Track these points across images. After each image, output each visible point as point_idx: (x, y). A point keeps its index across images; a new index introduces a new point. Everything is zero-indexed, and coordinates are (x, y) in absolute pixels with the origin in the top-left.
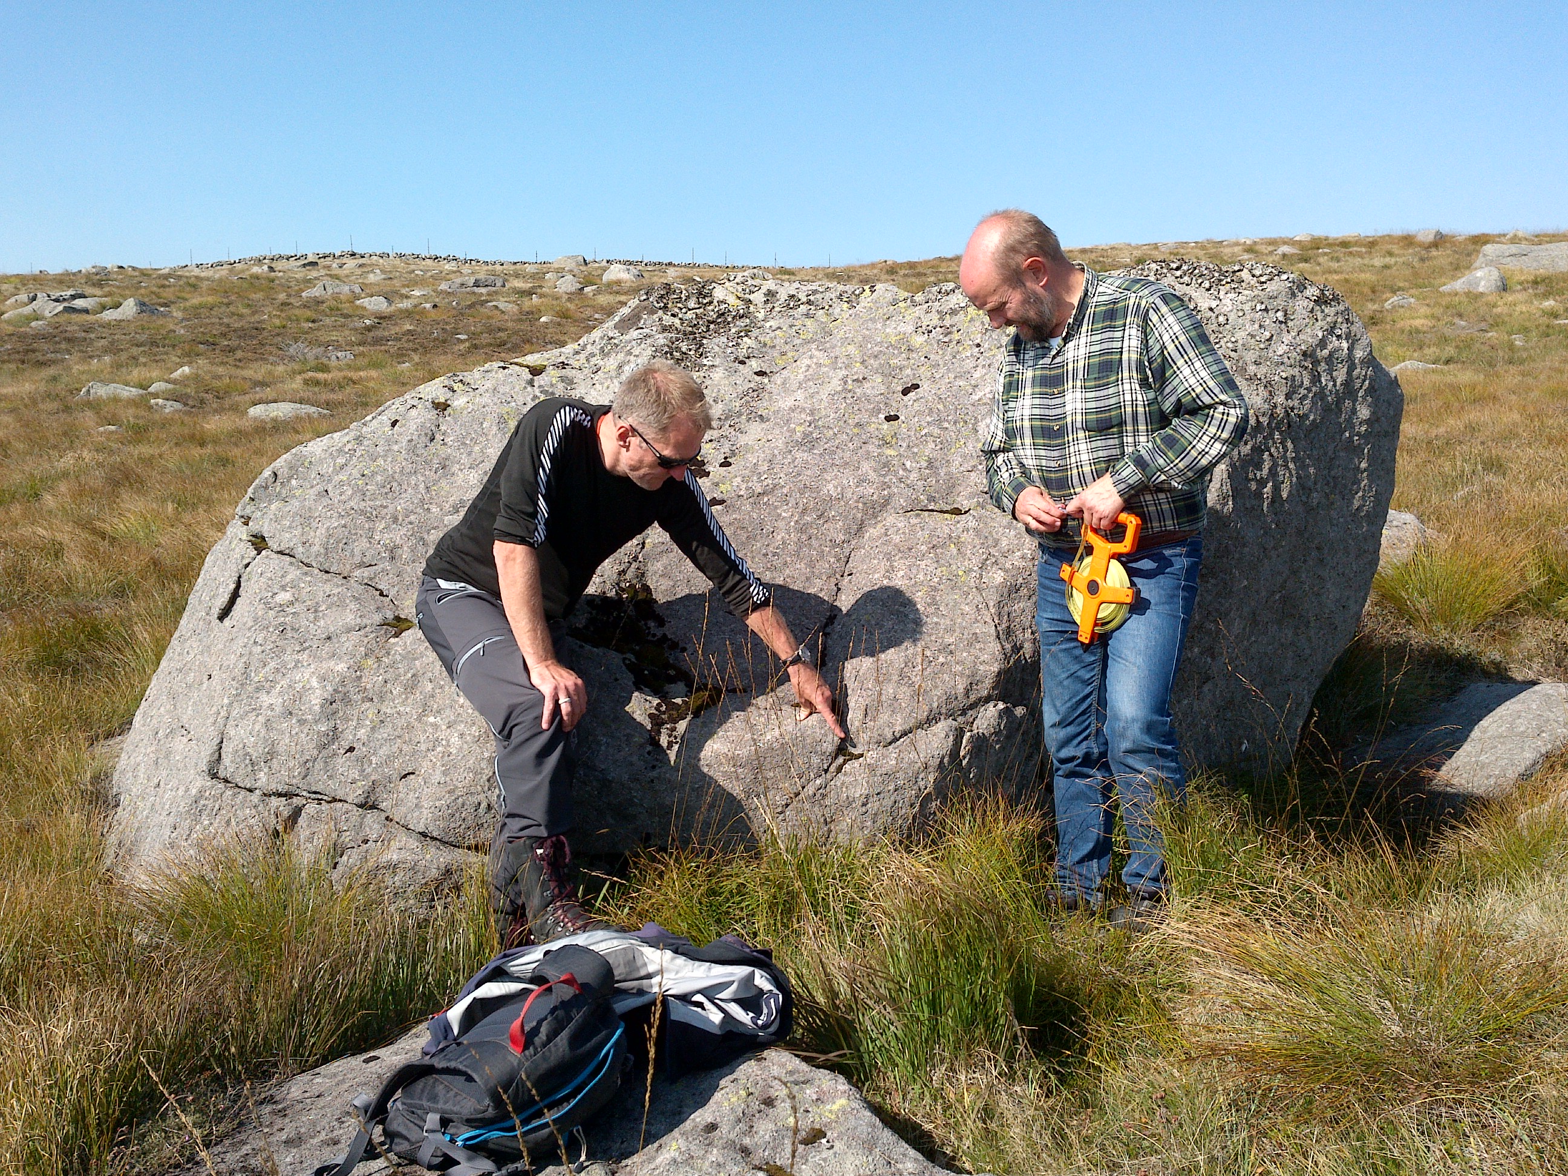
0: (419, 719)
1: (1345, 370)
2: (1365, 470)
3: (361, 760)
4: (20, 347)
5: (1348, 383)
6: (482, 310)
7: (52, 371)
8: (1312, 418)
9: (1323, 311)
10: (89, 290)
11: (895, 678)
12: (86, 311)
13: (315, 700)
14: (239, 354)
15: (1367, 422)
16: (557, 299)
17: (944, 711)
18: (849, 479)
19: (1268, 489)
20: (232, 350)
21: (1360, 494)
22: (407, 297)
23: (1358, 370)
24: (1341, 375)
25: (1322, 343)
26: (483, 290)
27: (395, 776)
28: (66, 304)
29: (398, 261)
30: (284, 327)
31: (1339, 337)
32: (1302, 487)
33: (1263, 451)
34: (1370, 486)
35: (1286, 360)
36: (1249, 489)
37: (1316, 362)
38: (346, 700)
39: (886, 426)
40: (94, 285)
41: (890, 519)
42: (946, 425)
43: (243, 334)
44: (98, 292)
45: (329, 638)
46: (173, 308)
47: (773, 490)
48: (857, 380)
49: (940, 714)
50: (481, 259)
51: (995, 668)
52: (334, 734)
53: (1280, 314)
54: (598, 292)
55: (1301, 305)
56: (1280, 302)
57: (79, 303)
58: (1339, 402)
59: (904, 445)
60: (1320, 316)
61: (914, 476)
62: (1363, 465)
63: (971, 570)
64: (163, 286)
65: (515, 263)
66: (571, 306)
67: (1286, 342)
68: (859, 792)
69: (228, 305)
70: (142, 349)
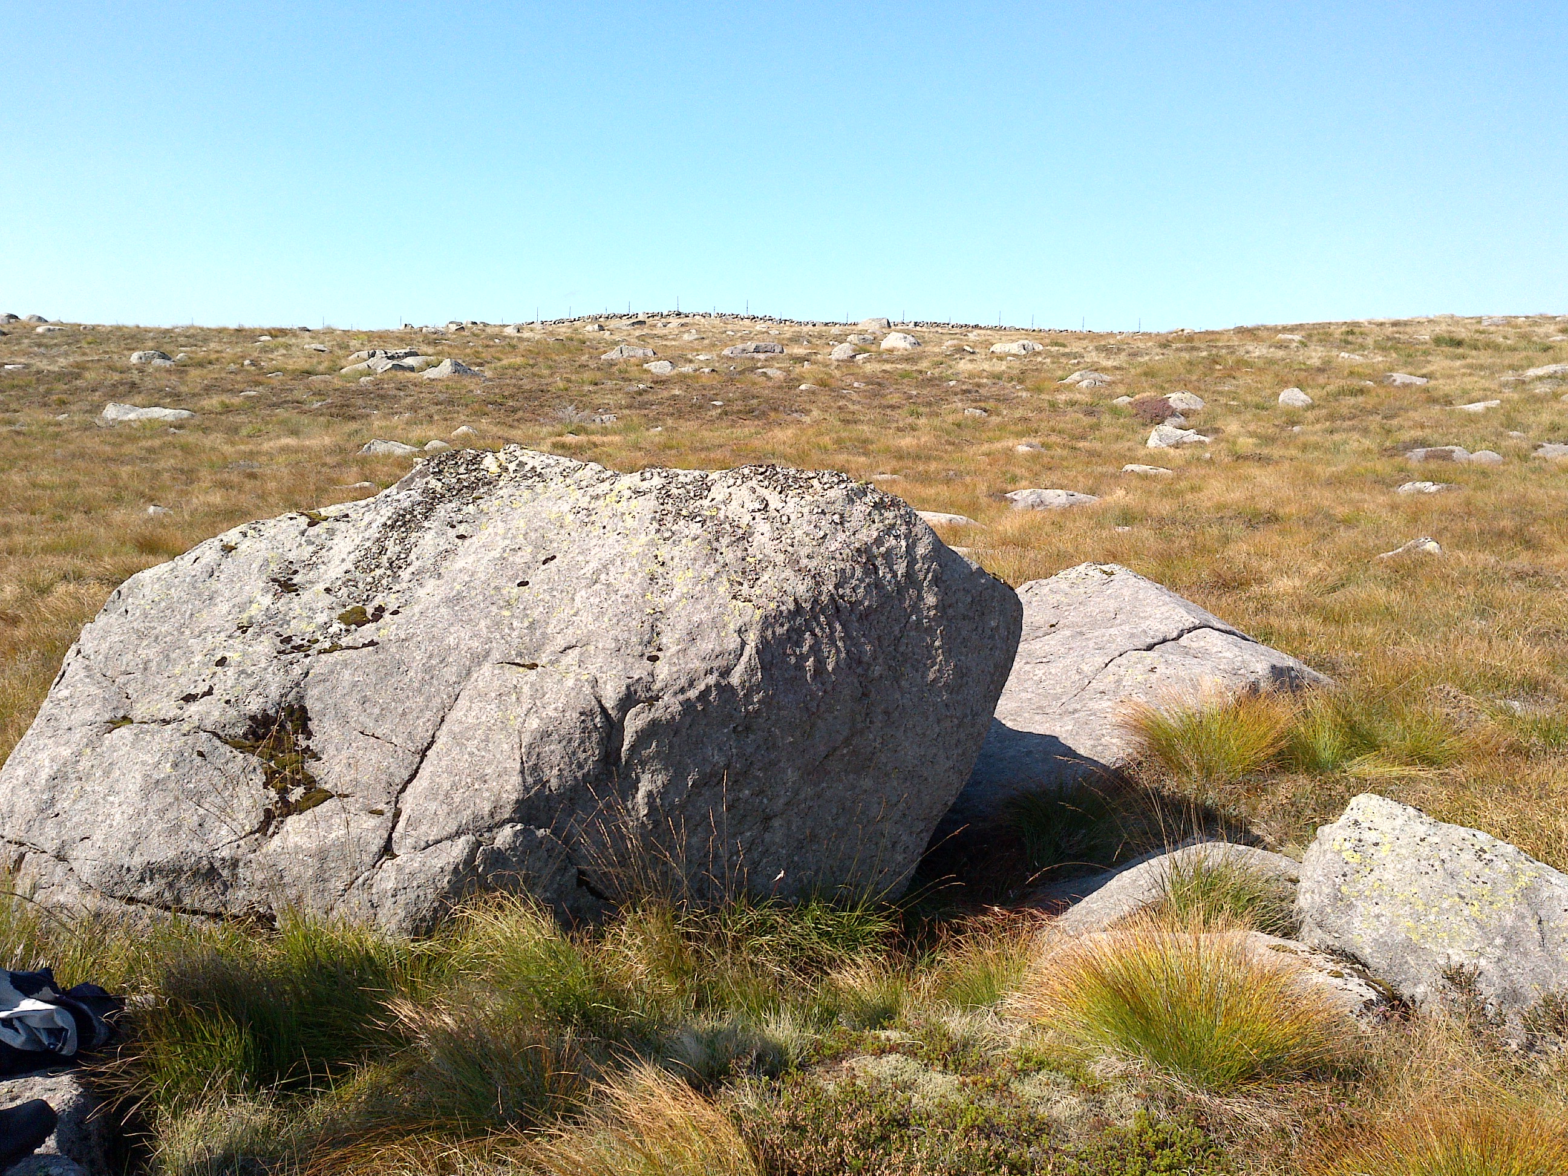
0: (104, 798)
1: (905, 564)
2: (939, 648)
3: (60, 824)
4: (339, 401)
5: (909, 574)
6: (752, 376)
7: (353, 426)
8: (866, 604)
9: (881, 515)
10: (425, 348)
11: (441, 797)
12: (412, 369)
13: (44, 775)
14: (520, 414)
15: (936, 607)
16: (827, 366)
17: (471, 827)
18: (465, 633)
19: (810, 663)
20: (515, 410)
21: (936, 667)
22: (691, 361)
23: (920, 564)
24: (901, 568)
25: (879, 542)
26: (762, 356)
27: (78, 839)
28: (395, 362)
29: (717, 321)
30: (566, 390)
31: (897, 537)
32: (854, 661)
33: (804, 632)
34: (946, 661)
35: (838, 555)
36: (788, 663)
37: (871, 558)
38: (65, 778)
39: (516, 590)
40: (429, 344)
41: (486, 668)
42: (555, 593)
43: (530, 395)
44: (430, 350)
45: (70, 729)
46: (485, 368)
47: (412, 637)
48: (514, 550)
49: (468, 829)
50: (795, 319)
51: (514, 797)
52: (52, 802)
53: (836, 518)
54: (867, 360)
55: (860, 509)
56: (838, 507)
57: (409, 361)
58: (900, 590)
59: (522, 607)
60: (877, 518)
61: (515, 634)
62: (937, 644)
63: (519, 716)
64: (488, 346)
65: (826, 324)
66: (837, 374)
67: (839, 540)
68: (390, 885)
69: (532, 366)
70: (439, 407)
